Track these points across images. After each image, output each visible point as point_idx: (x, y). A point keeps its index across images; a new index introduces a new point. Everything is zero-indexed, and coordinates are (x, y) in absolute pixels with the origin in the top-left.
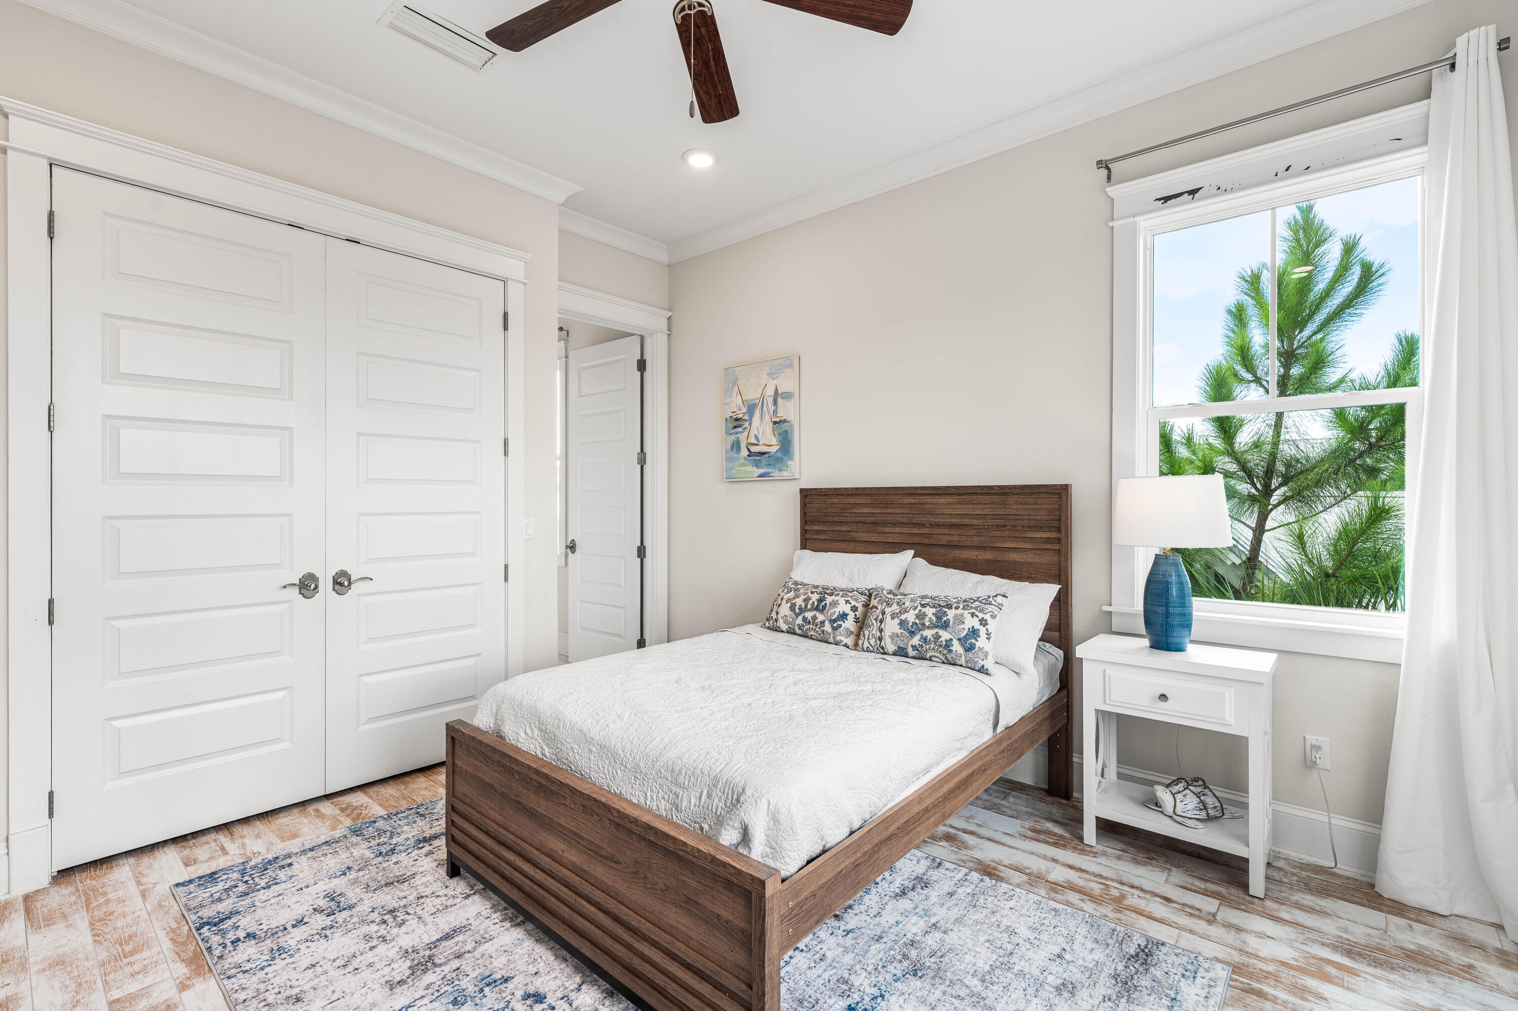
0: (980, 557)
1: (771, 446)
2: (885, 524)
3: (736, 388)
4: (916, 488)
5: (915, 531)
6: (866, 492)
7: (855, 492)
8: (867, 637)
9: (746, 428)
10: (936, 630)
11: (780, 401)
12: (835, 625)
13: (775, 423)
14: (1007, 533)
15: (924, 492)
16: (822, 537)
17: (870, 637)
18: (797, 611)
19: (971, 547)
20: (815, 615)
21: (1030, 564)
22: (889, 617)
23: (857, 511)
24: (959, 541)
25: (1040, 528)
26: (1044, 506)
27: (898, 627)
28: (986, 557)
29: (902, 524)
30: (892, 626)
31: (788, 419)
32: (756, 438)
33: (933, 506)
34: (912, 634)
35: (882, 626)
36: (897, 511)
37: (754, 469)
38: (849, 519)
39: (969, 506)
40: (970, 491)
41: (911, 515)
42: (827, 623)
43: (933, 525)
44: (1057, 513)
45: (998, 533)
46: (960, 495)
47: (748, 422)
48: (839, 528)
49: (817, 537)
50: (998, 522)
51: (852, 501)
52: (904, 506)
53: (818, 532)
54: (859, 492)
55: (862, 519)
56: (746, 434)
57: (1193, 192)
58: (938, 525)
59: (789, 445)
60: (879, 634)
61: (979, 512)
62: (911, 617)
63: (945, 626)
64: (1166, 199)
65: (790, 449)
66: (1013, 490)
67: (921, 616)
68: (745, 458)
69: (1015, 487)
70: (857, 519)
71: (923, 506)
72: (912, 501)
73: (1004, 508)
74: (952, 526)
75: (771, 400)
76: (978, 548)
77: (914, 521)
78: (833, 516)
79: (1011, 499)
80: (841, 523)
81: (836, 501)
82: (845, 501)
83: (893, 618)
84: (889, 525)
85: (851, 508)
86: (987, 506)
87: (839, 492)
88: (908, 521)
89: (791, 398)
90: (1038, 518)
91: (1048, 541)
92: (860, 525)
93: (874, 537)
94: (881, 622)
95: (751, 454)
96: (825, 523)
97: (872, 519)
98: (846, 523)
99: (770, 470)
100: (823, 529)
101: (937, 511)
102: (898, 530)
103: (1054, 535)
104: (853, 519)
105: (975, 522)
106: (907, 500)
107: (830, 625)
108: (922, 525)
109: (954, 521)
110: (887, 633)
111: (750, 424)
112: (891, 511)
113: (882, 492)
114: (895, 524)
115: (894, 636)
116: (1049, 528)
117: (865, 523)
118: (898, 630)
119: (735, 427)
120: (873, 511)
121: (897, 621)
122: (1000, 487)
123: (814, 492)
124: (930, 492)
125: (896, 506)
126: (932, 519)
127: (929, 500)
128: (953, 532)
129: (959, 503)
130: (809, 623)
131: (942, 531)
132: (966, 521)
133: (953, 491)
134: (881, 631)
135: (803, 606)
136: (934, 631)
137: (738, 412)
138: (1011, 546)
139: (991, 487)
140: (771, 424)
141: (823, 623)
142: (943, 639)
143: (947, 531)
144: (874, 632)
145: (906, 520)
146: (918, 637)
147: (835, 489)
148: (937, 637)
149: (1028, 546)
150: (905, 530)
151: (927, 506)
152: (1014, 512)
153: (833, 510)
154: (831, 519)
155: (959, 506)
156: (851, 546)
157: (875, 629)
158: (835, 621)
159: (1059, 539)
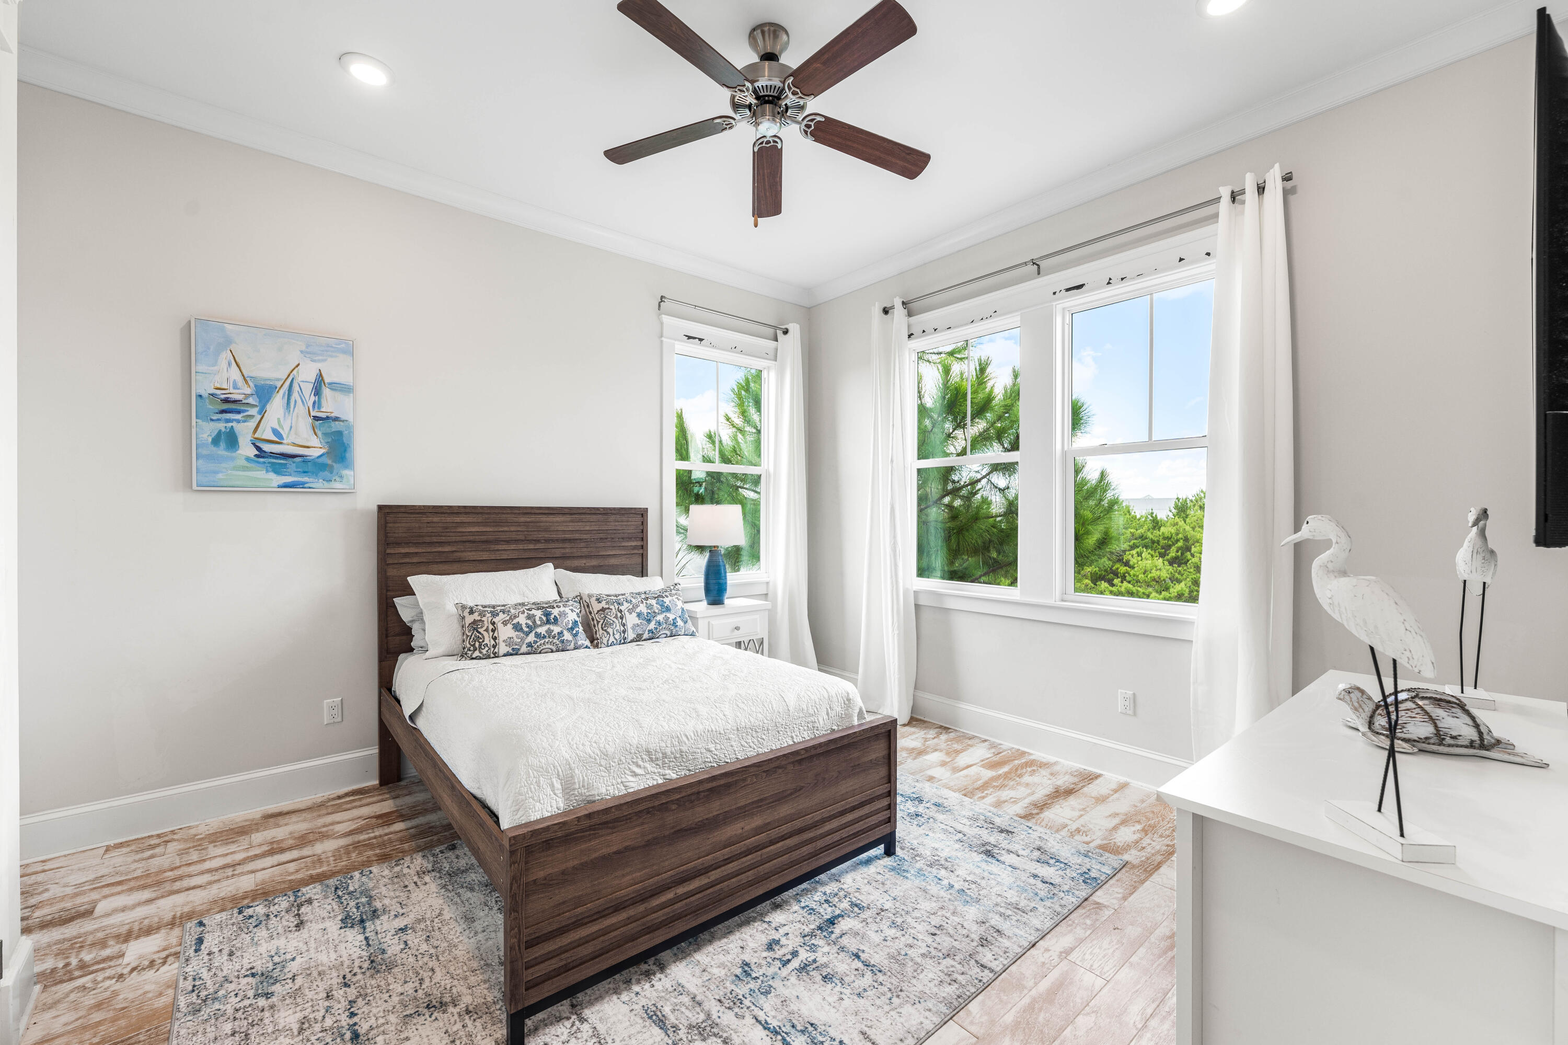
0: (587, 564)
1: (308, 447)
2: (497, 541)
3: (225, 356)
4: (532, 508)
5: (531, 546)
6: (477, 511)
7: (463, 510)
8: (611, 634)
9: (252, 416)
10: (665, 614)
11: (326, 392)
12: (574, 632)
13: (316, 418)
14: (609, 544)
15: (541, 511)
16: (415, 560)
17: (615, 632)
18: (526, 629)
19: (581, 557)
20: (549, 629)
21: (623, 565)
22: (627, 614)
23: (463, 530)
24: (571, 553)
25: (630, 539)
26: (633, 523)
27: (637, 619)
28: (592, 564)
29: (517, 541)
30: (631, 620)
31: (343, 417)
32: (275, 432)
33: (547, 524)
34: (649, 621)
35: (624, 621)
36: (513, 529)
37: (272, 475)
38: (454, 539)
39: (580, 524)
40: (580, 512)
41: (526, 533)
42: (565, 632)
43: (547, 541)
44: (641, 528)
45: (602, 544)
46: (571, 514)
47: (257, 409)
48: (440, 549)
49: (407, 560)
50: (602, 536)
51: (458, 519)
52: (519, 524)
53: (406, 555)
54: (467, 511)
55: (471, 538)
56: (252, 424)
57: (701, 340)
58: (553, 541)
59: (345, 451)
60: (622, 628)
61: (588, 528)
62: (642, 608)
63: (668, 609)
64: (689, 337)
65: (347, 455)
66: (613, 512)
67: (649, 607)
68: (248, 459)
69: (614, 509)
70: (464, 538)
71: (538, 524)
72: (528, 520)
73: (606, 525)
74: (564, 540)
75: (308, 389)
76: (586, 557)
77: (530, 538)
78: (431, 536)
79: (612, 518)
80: (441, 544)
81: (436, 519)
82: (449, 519)
83: (631, 613)
84: (502, 543)
85: (456, 527)
86: (593, 523)
87: (439, 510)
88: (523, 538)
89: (349, 392)
90: (629, 531)
91: (635, 548)
92: (467, 544)
93: (485, 556)
94: (622, 618)
95: (261, 454)
96: (417, 544)
97: (484, 538)
98: (449, 543)
99: (306, 479)
100: (416, 551)
101: (552, 529)
102: (513, 547)
103: (639, 543)
104: (458, 539)
105: (585, 536)
106: (522, 519)
107: (569, 634)
108: (537, 541)
109: (567, 536)
110: (629, 625)
111: (262, 412)
112: (506, 529)
113: (493, 511)
114: (508, 542)
115: (635, 626)
116: (636, 539)
117: (474, 542)
118: (637, 621)
119: (223, 412)
120: (484, 530)
121: (634, 615)
122: (604, 508)
123: (402, 510)
124: (546, 512)
125: (509, 524)
126: (547, 535)
127: (544, 518)
128: (567, 545)
129: (572, 521)
130: (544, 637)
131: (556, 545)
132: (577, 536)
133: (567, 511)
134: (624, 625)
135: (531, 624)
136: (663, 616)
137: (232, 391)
138: (611, 553)
139: (598, 509)
140: (310, 420)
141: (561, 634)
142: (671, 619)
143: (561, 545)
144: (618, 628)
145: (521, 537)
146: (653, 623)
147: (434, 507)
148: (667, 619)
149: (623, 552)
150: (521, 547)
151: (542, 524)
152: (614, 528)
153: (430, 530)
154: (427, 539)
155: (571, 524)
156: (456, 566)
157: (618, 625)
158: (572, 629)
159: (642, 546)
